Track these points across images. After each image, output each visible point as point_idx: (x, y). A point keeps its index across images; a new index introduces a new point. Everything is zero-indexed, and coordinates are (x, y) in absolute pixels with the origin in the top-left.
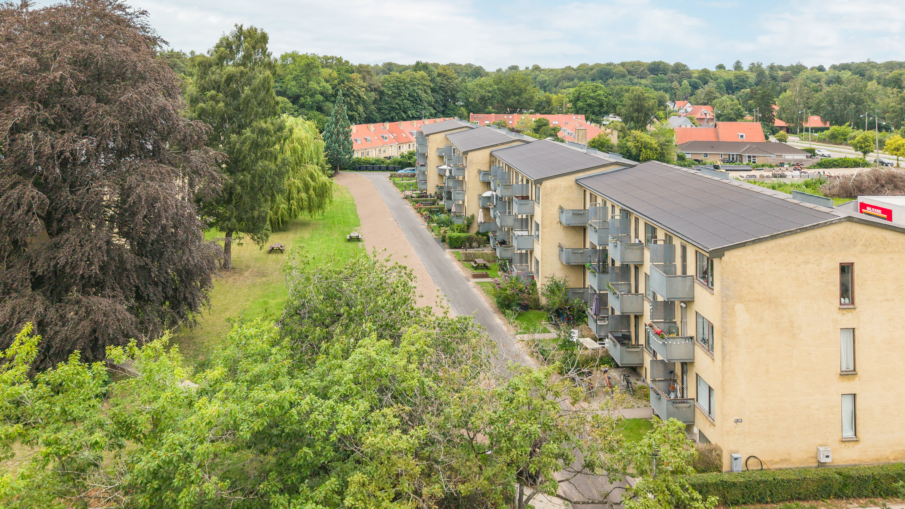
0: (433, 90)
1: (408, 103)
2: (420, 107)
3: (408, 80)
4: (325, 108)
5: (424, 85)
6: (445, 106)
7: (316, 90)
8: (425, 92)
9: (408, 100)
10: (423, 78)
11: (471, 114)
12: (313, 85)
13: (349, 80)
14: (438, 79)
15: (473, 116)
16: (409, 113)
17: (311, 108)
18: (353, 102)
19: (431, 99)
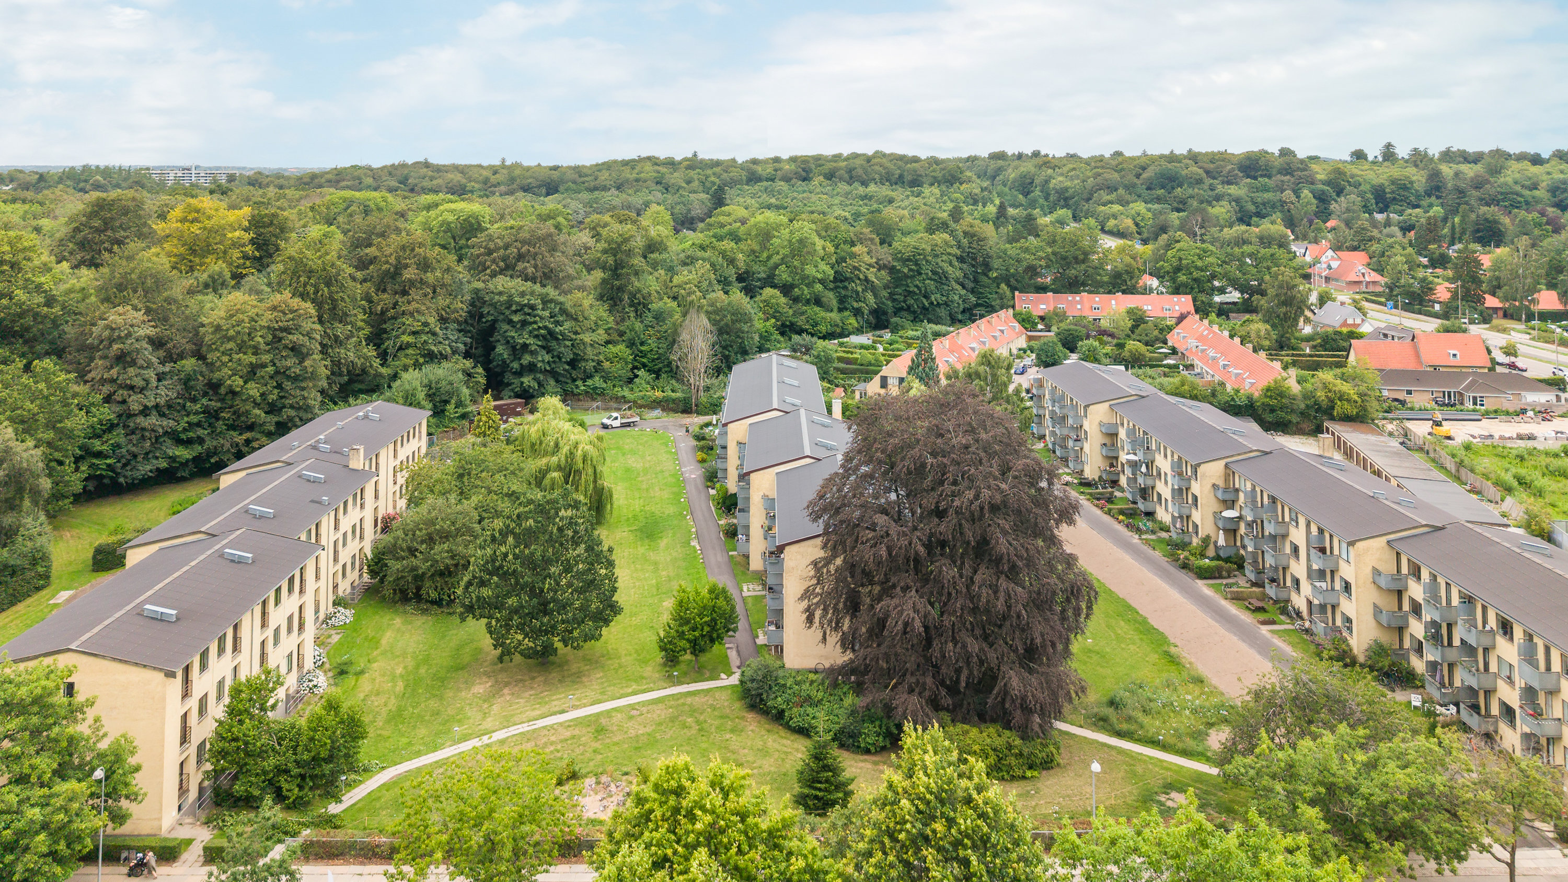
0: (961, 259)
1: (931, 285)
2: (946, 288)
3: (929, 249)
4: (824, 299)
5: (949, 254)
6: (976, 281)
7: (814, 278)
8: (951, 264)
9: (931, 279)
10: (946, 243)
11: (1017, 293)
12: (810, 270)
13: (853, 256)
14: (965, 242)
15: (1020, 298)
16: (933, 298)
17: (808, 302)
18: (859, 289)
19: (959, 274)
